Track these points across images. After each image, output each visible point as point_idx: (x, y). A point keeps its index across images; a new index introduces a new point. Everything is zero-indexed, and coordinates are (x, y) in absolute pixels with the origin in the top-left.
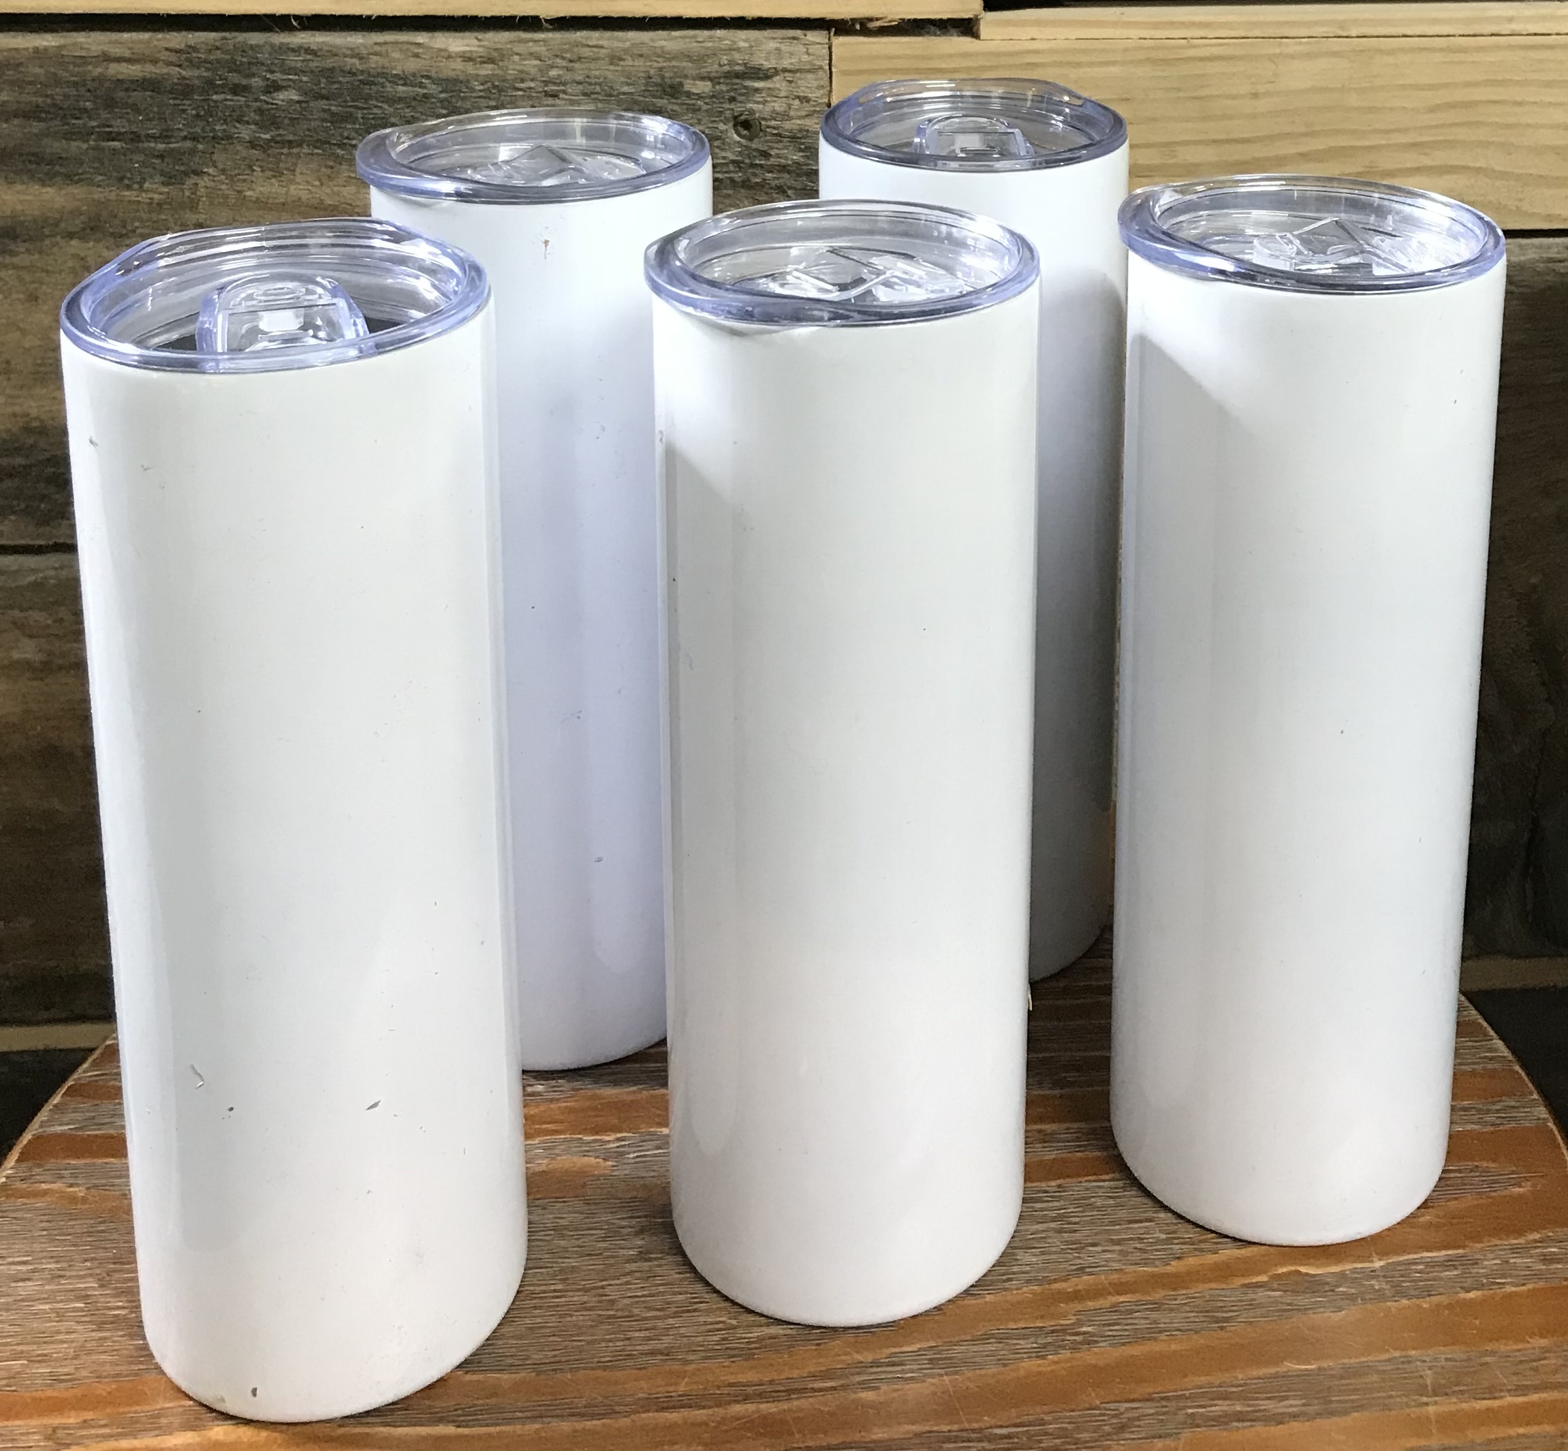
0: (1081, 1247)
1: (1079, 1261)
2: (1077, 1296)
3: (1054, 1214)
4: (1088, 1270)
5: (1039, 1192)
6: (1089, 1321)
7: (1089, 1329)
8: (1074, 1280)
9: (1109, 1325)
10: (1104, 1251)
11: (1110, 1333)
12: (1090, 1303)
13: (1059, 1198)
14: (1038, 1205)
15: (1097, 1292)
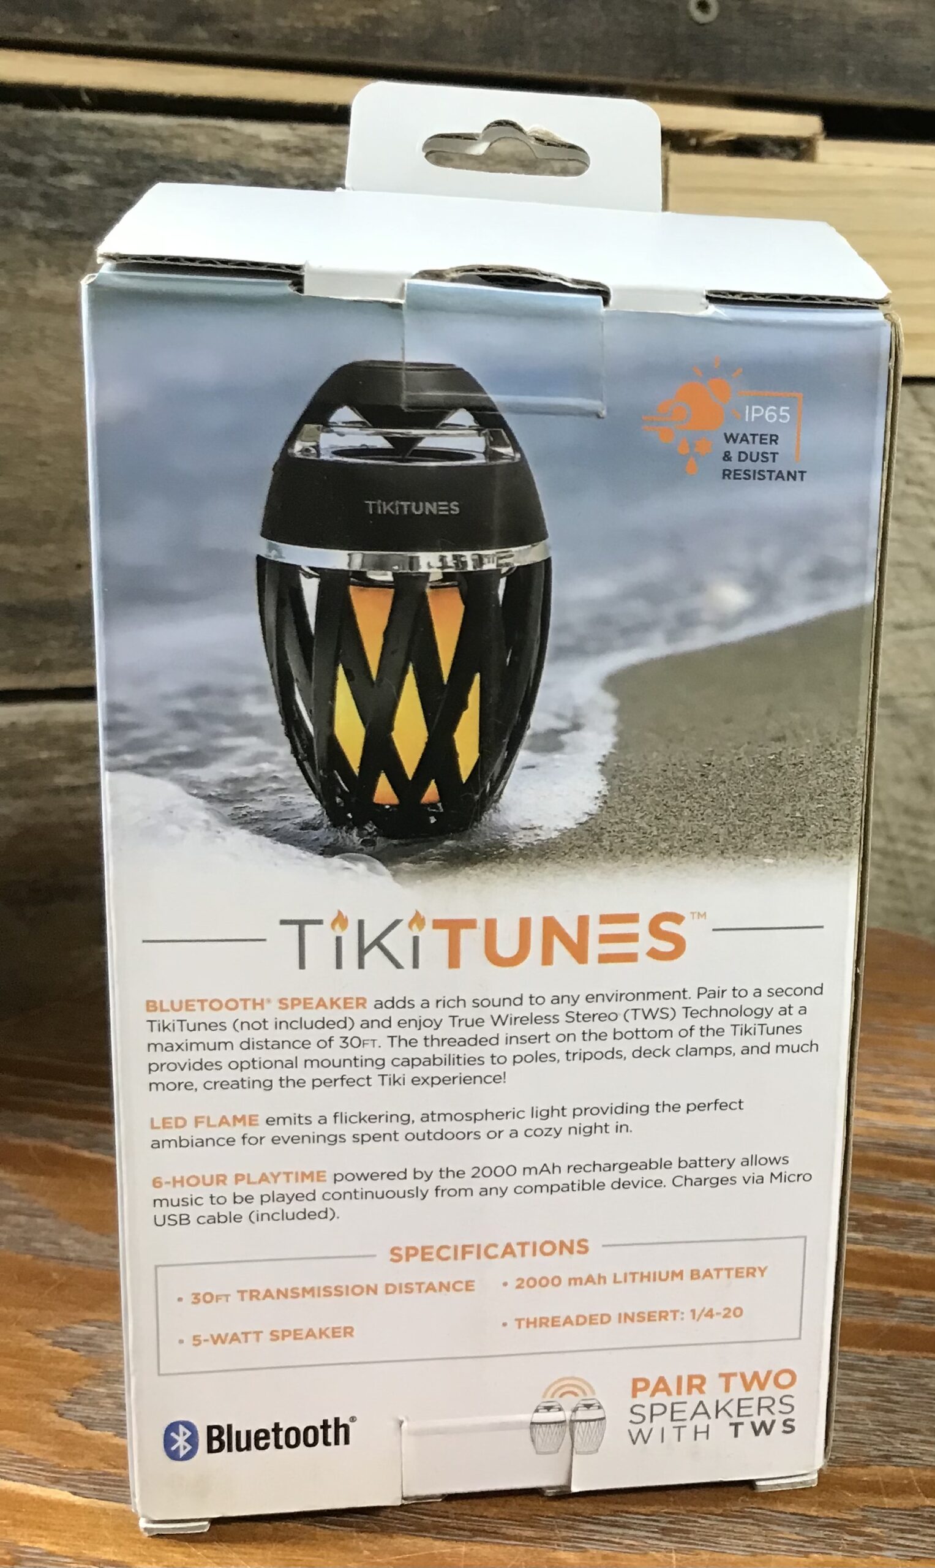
0: (897, 1430)
1: (886, 1447)
2: (873, 1488)
3: (872, 1387)
4: (894, 1459)
5: (864, 1359)
6: (879, 1521)
7: (876, 1531)
8: (875, 1468)
9: (902, 1531)
10: (922, 1441)
11: (902, 1542)
12: (886, 1500)
13: (884, 1371)
14: (858, 1375)
15: (903, 1489)
